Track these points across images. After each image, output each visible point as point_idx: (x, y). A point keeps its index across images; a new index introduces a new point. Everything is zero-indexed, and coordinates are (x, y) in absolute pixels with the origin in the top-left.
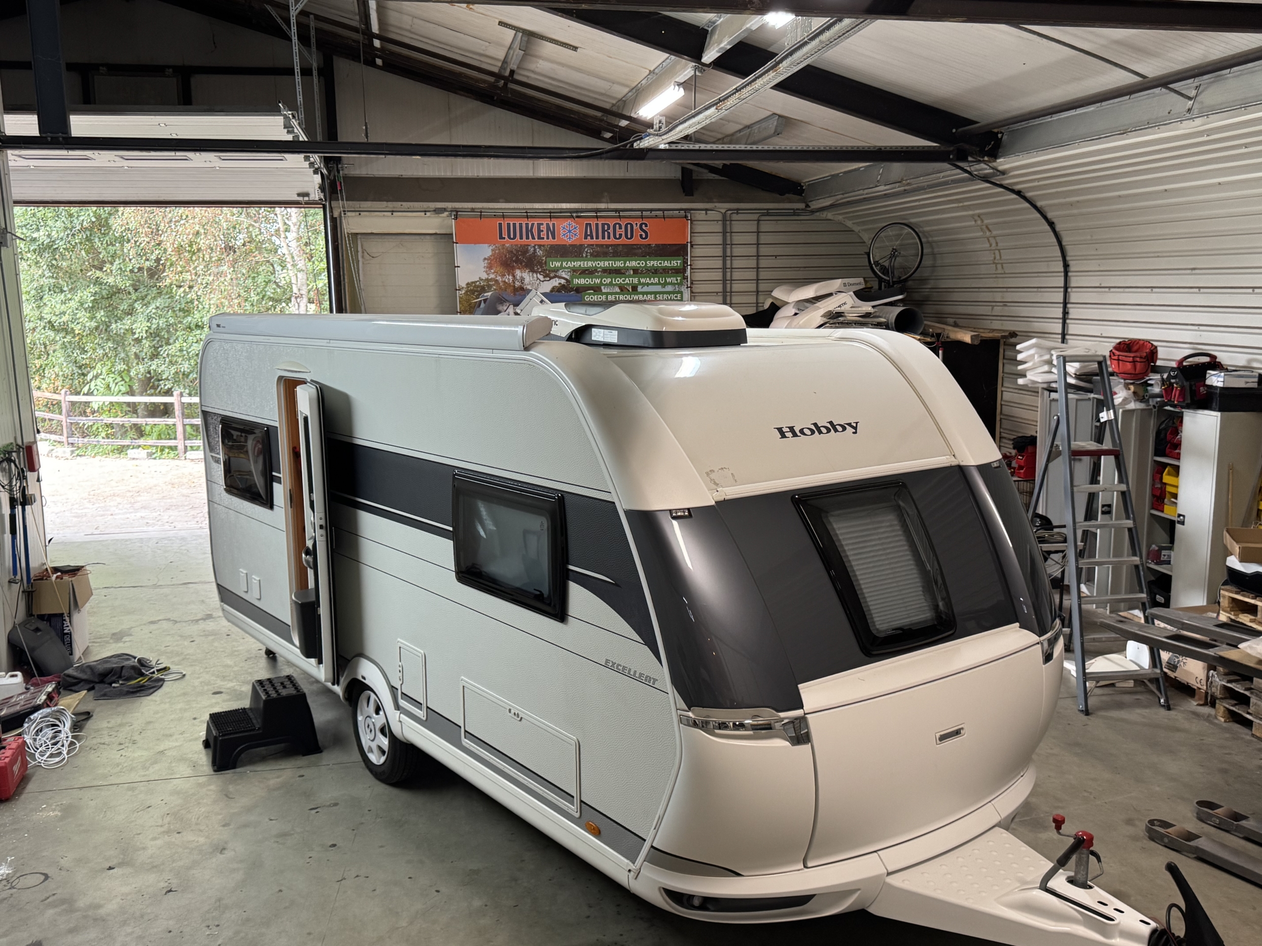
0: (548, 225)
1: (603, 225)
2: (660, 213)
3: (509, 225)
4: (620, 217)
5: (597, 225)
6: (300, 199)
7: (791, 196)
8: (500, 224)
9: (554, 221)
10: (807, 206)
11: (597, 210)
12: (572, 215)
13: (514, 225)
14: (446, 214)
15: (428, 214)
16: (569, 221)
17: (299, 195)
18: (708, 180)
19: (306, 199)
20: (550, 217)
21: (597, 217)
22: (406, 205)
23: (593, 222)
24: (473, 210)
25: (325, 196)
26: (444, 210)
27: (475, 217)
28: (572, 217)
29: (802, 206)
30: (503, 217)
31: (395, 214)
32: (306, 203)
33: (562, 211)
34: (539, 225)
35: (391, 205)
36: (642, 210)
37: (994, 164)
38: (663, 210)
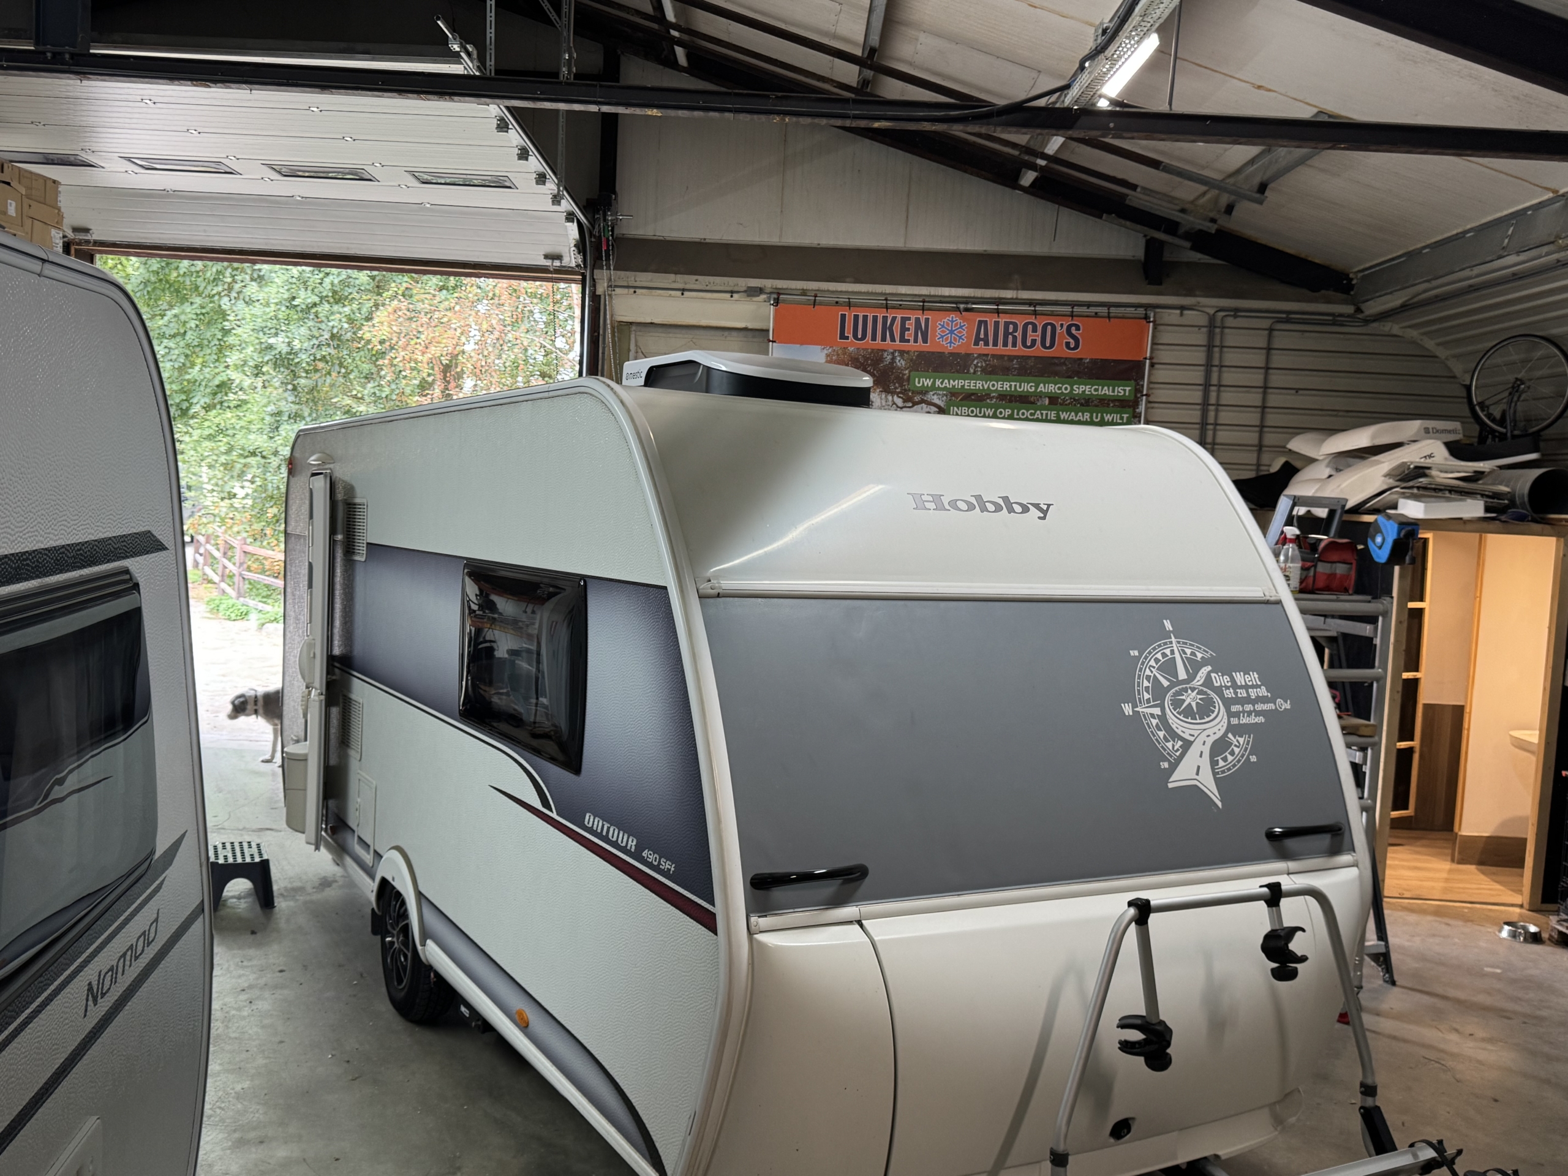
0: (918, 320)
1: (1007, 324)
2: (1103, 311)
3: (856, 317)
4: (1035, 313)
5: (997, 324)
6: (548, 263)
7: (1331, 293)
8: (843, 316)
9: (929, 315)
10: (1359, 310)
11: (999, 301)
12: (961, 306)
13: (865, 318)
14: (763, 297)
15: (736, 296)
16: (953, 316)
17: (546, 257)
19: (557, 263)
20: (923, 309)
21: (998, 312)
22: (704, 281)
23: (991, 320)
24: (804, 292)
25: (585, 261)
26: (760, 291)
27: (806, 303)
28: (958, 309)
29: (1349, 309)
30: (849, 305)
31: (686, 293)
33: (943, 299)
34: (904, 320)
35: (681, 280)
36: (1073, 304)
38: (1109, 305)
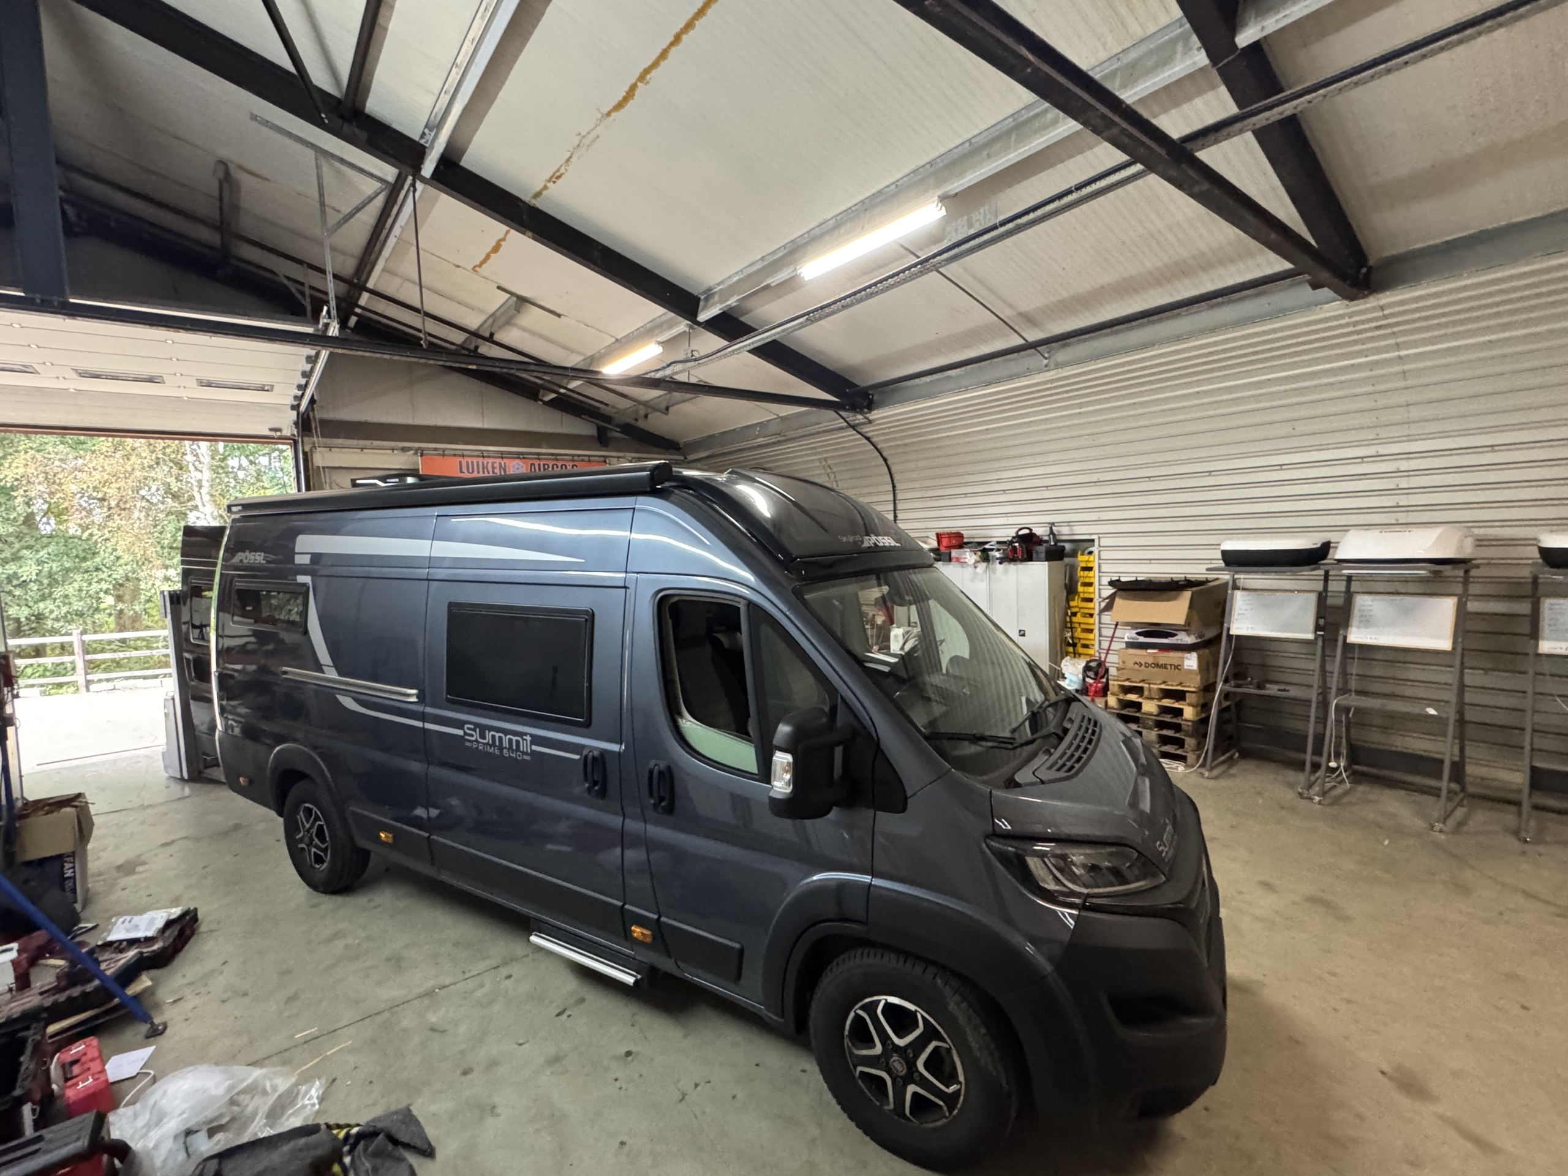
0: (500, 463)
1: (544, 465)
2: (586, 458)
3: (467, 462)
4: (557, 460)
5: (539, 465)
6: (273, 434)
7: (674, 451)
8: (460, 462)
9: (505, 460)
10: (686, 458)
11: (538, 454)
12: (518, 456)
13: (472, 462)
14: (412, 452)
15: (395, 452)
16: (517, 461)
17: (271, 430)
18: (618, 439)
19: (278, 434)
20: (502, 458)
21: (539, 459)
22: (376, 443)
23: (536, 463)
24: (435, 449)
25: (298, 432)
26: (410, 449)
27: (439, 455)
28: (519, 458)
29: (682, 458)
30: (463, 456)
31: (365, 451)
32: (279, 438)
33: (510, 453)
34: (493, 463)
35: (362, 443)
36: (573, 456)
37: (868, 415)
38: (589, 456)
